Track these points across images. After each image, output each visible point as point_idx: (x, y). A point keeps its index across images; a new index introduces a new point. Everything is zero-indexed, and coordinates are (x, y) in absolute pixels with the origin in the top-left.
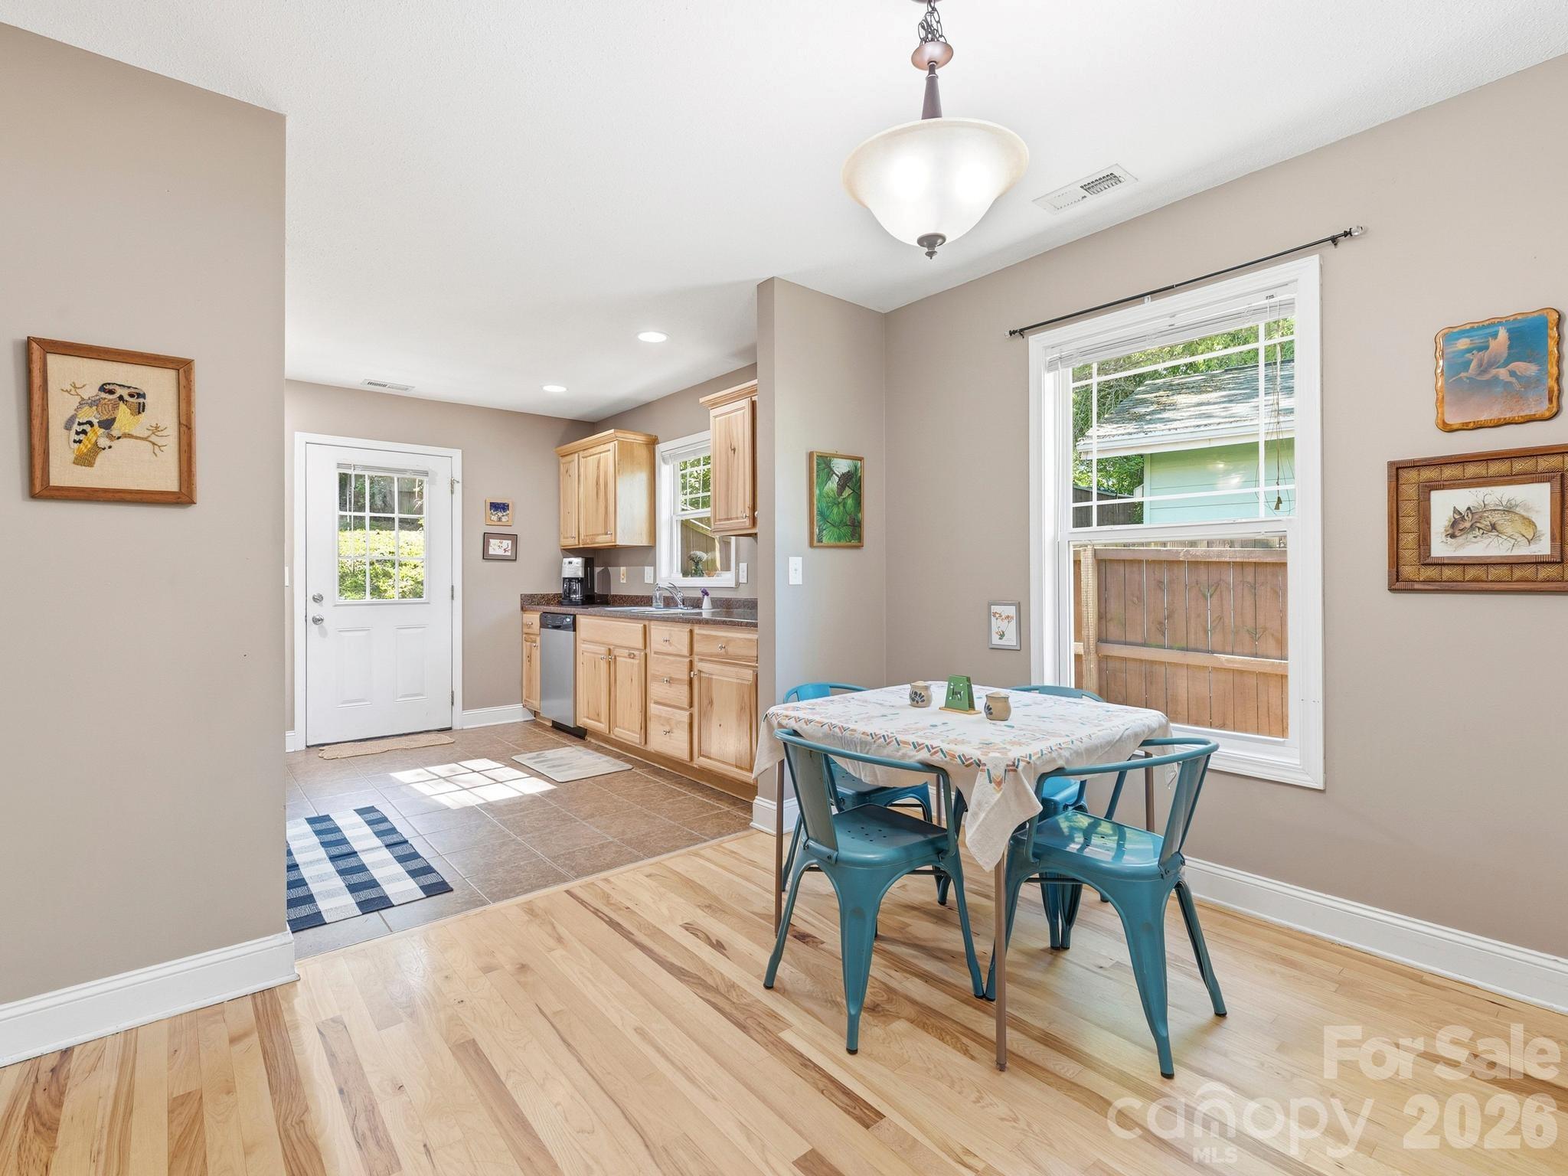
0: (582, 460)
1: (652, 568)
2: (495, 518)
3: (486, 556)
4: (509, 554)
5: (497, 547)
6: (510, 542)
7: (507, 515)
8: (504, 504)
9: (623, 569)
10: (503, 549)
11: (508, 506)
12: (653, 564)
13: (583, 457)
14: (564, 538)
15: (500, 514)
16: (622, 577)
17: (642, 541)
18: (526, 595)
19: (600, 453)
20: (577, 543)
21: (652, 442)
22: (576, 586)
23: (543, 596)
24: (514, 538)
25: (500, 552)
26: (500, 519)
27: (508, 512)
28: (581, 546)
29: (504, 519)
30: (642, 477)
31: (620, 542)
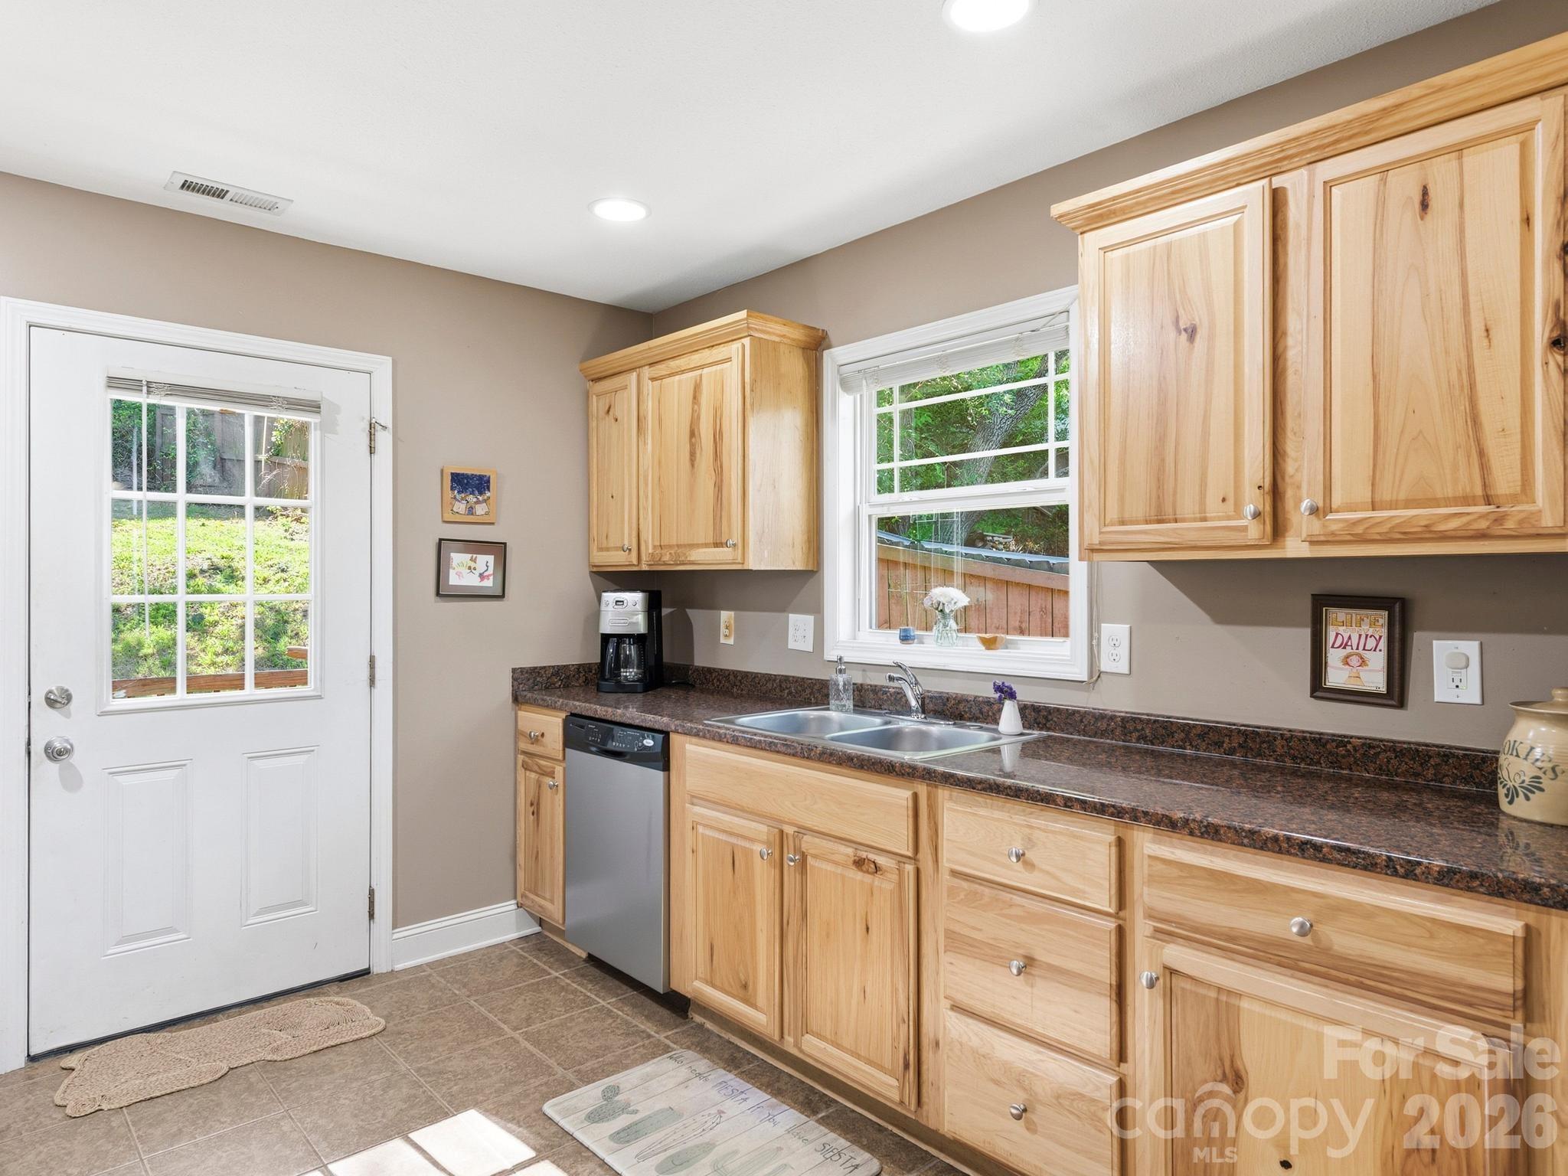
0: (649, 387)
1: (810, 619)
2: (461, 507)
3: (442, 591)
4: (489, 583)
5: (466, 572)
6: (491, 559)
7: (485, 501)
8: (481, 477)
9: (726, 616)
10: (477, 573)
11: (488, 481)
12: (816, 608)
13: (653, 379)
14: (601, 549)
15: (472, 499)
16: (723, 630)
17: (792, 560)
18: (522, 670)
19: (702, 367)
20: (635, 562)
21: (815, 346)
22: (631, 650)
23: (558, 671)
24: (499, 550)
25: (471, 581)
26: (471, 511)
27: (488, 494)
28: (645, 568)
29: (480, 509)
30: (790, 422)
31: (754, 564)
